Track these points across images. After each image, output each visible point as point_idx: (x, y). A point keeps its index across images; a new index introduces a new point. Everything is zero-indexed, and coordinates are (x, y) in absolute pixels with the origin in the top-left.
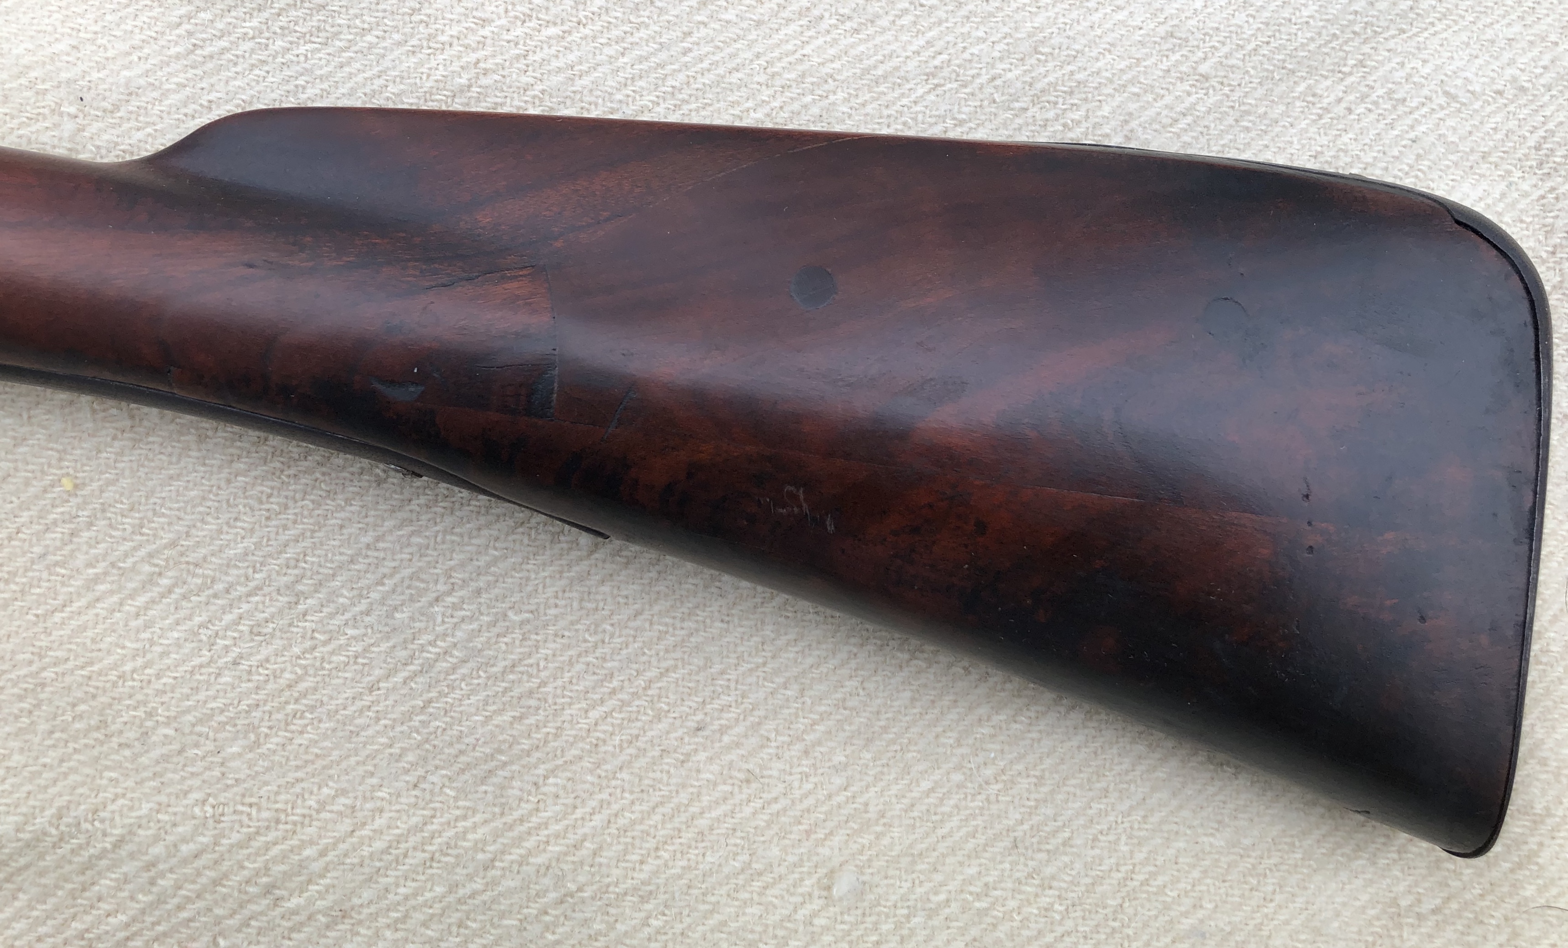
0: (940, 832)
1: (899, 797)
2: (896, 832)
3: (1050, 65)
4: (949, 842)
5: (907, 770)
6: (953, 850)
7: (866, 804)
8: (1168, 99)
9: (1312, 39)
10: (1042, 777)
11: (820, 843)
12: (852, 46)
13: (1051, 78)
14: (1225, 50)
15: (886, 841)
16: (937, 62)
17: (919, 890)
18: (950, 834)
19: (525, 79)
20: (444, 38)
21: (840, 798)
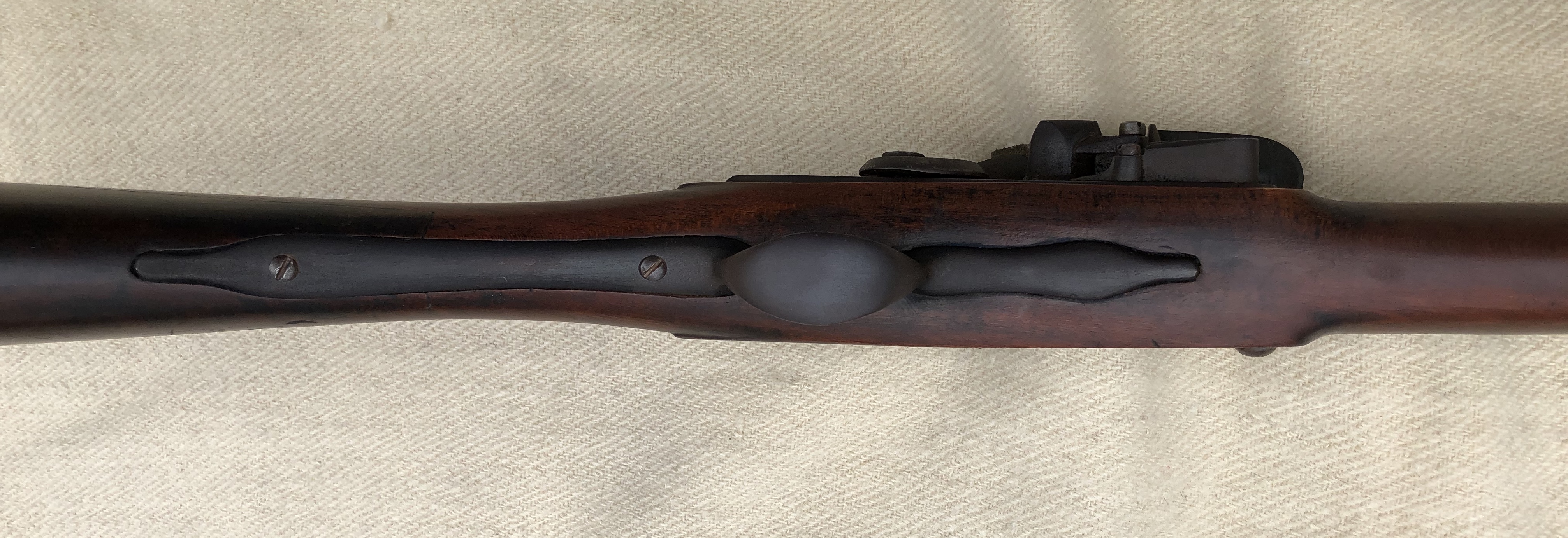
0: (337, 42)
1: (357, 61)
2: (358, 44)
3: (259, 421)
4: (333, 36)
5: (354, 74)
6: (331, 32)
7: (374, 58)
8: (204, 398)
9: (128, 422)
10: (286, 65)
11: (395, 42)
12: (356, 444)
13: (259, 415)
14: (172, 421)
15: (363, 41)
16: (315, 431)
17: (349, 15)
18: (333, 40)
19: (520, 437)
20: (557, 461)
21: (387, 63)
